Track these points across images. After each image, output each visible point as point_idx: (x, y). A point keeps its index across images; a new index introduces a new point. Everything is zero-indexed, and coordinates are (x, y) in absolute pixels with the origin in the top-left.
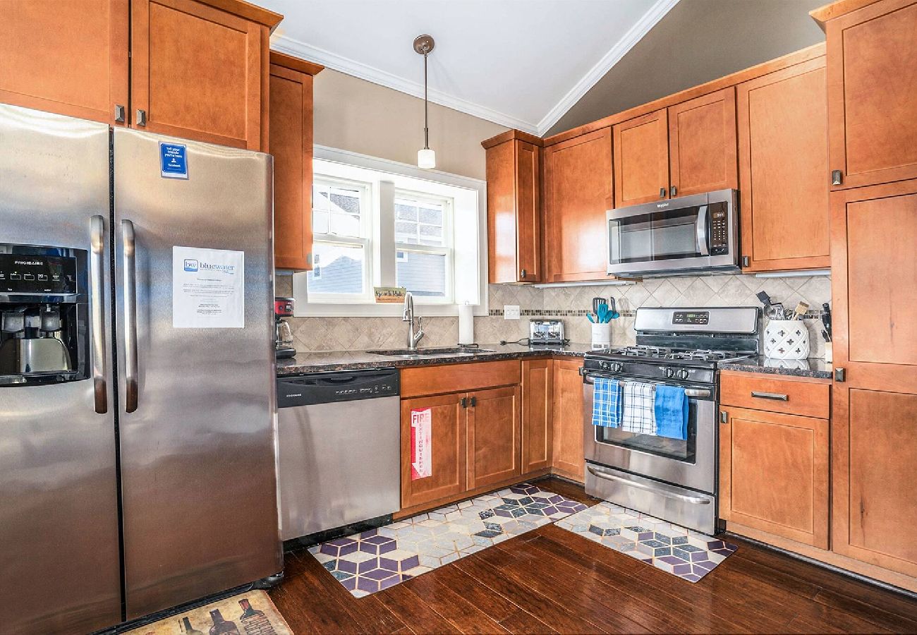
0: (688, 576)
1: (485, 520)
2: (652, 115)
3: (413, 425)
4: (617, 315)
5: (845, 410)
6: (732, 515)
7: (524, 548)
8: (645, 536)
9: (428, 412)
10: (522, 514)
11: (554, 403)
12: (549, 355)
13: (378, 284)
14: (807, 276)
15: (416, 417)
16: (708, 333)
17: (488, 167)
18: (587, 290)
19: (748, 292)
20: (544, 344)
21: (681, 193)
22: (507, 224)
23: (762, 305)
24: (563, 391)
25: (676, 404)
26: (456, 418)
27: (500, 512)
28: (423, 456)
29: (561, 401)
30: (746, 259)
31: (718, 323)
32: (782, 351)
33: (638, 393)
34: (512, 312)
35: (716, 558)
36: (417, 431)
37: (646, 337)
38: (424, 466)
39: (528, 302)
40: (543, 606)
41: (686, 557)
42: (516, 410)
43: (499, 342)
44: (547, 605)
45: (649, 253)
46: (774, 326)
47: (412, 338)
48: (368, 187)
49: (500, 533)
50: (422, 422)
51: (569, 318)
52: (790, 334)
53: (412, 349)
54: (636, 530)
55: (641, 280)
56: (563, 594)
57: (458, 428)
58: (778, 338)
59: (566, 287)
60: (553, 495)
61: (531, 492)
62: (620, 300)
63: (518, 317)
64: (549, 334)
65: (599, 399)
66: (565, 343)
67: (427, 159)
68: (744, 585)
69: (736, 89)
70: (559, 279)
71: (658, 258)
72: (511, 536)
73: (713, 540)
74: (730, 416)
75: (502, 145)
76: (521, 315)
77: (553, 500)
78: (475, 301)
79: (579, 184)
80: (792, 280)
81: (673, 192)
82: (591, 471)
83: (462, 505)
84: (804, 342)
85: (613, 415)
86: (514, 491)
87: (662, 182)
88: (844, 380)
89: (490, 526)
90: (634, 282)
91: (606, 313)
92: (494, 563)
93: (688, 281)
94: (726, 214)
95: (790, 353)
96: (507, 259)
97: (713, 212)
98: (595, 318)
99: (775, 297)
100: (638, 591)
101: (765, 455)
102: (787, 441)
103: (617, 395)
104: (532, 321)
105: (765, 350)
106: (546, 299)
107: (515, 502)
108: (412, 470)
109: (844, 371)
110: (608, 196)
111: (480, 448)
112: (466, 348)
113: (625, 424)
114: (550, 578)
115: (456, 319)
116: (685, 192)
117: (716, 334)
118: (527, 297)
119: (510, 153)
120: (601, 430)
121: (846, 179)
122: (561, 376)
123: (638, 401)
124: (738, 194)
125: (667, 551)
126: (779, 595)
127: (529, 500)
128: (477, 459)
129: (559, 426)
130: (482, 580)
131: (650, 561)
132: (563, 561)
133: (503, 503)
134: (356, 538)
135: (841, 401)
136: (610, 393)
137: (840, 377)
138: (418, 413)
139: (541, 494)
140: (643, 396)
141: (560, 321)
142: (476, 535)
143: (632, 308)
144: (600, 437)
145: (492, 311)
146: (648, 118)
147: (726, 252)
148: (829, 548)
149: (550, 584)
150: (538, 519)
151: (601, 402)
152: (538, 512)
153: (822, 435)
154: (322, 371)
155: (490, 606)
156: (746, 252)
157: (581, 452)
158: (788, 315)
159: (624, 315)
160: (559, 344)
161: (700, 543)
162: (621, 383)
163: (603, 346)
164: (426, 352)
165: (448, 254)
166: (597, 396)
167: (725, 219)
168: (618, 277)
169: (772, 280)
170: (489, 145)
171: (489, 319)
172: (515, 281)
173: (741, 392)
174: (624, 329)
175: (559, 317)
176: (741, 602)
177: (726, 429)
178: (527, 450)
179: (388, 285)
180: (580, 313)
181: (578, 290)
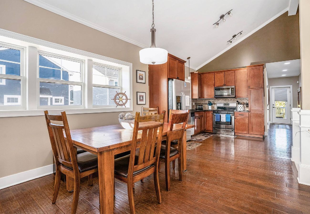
6: (236, 132)
18: (207, 100)
19: (235, 101)
23: (237, 103)
25: (229, 117)
30: (236, 96)
31: (231, 105)
37: (219, 108)
46: (239, 106)
51: (203, 105)
69: (235, 71)
70: (204, 98)
74: (236, 118)
82: (214, 129)
87: (223, 83)
88: (250, 112)
91: (211, 104)
94: (234, 89)
96: (195, 94)
102: (243, 120)
105: (238, 109)
111: (200, 126)
113: (221, 120)
116: (227, 85)
119: (197, 75)
135: (250, 115)
143: (215, 103)
144: (216, 123)
146: (221, 73)
148: (249, 133)
153: (248, 119)
157: (212, 126)
158: (241, 104)
169: (239, 99)
172: (198, 98)
174: (214, 106)
180: (206, 104)
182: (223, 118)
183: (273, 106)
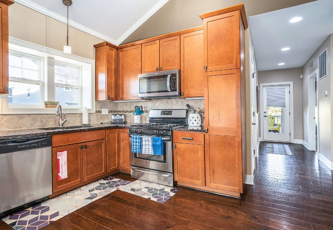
0: (162, 202)
1: (90, 193)
2: (154, 42)
3: (58, 158)
4: (143, 112)
5: (208, 142)
6: (178, 179)
7: (105, 201)
8: (150, 190)
9: (66, 152)
10: (106, 188)
11: (119, 145)
12: (117, 127)
13: (46, 100)
14: (201, 99)
15: (60, 155)
16: (172, 118)
17: (96, 55)
18: (133, 103)
19: (184, 104)
20: (117, 123)
21: (163, 70)
22: (103, 78)
23: (187, 108)
24: (123, 140)
25: (159, 143)
26: (78, 154)
27: (97, 188)
28: (63, 170)
29: (122, 144)
30: (182, 93)
31: (175, 115)
32: (193, 123)
33: (147, 140)
34: (105, 111)
35: (172, 194)
36: (60, 160)
37: (152, 120)
38: (63, 174)
39: (112, 108)
40: (109, 222)
41: (162, 195)
42: (104, 149)
43: (100, 123)
44: (111, 222)
45: (156, 90)
46: (191, 115)
47: (61, 122)
48: (42, 59)
49: (96, 197)
50: (62, 156)
51: (127, 113)
52: (195, 118)
53: (61, 127)
54: (147, 188)
55: (151, 100)
56: (118, 216)
57: (79, 157)
58: (192, 119)
59: (126, 102)
60: (119, 179)
61: (111, 179)
62: (144, 107)
63: (108, 113)
64: (119, 119)
65: (134, 143)
66: (125, 123)
67: (67, 49)
68: (181, 202)
69: (180, 36)
70: (122, 99)
71: (159, 92)
72: (100, 197)
73: (172, 188)
74: (177, 146)
75: (101, 47)
76: (109, 112)
77: (119, 181)
78: (90, 107)
79: (130, 64)
80: (196, 100)
81: (160, 69)
82: (133, 169)
83: (81, 188)
84: (199, 120)
85: (139, 148)
86: (104, 180)
87: (157, 66)
88: (208, 132)
89: (92, 194)
90: (149, 101)
91: (140, 111)
92: (92, 209)
93: (166, 100)
94: (176, 77)
95: (195, 124)
96: (102, 91)
97: (172, 77)
98: (135, 113)
99: (192, 106)
100: (146, 210)
101: (187, 158)
102: (193, 153)
103: (140, 141)
104: (113, 114)
105: (189, 123)
106: (119, 107)
107: (104, 184)
108: (58, 176)
109: (208, 130)
110: (139, 69)
111: (89, 165)
112: (85, 126)
113: (143, 151)
114: (114, 211)
115: (81, 114)
116: (164, 69)
117: (174, 118)
118: (111, 106)
119: (104, 50)
120: (135, 154)
121: (208, 68)
122: (122, 135)
123: (147, 143)
124: (180, 71)
125: (157, 194)
126: (191, 203)
127: (110, 182)
128: (88, 169)
129: (121, 154)
130: (85, 217)
131: (150, 198)
132: (120, 204)
133: (99, 185)
134: (30, 209)
135: (207, 139)
136: (138, 140)
137: (206, 131)
138: (60, 153)
139: (115, 180)
140: (149, 141)
141: (123, 114)
142: (86, 199)
143: (148, 110)
144: (136, 157)
145: (97, 111)
146: (153, 43)
147: (176, 91)
148: (205, 185)
149: (113, 213)
150: (112, 189)
151: (135, 144)
152: (113, 187)
153: (202, 150)
154: (10, 138)
155: (87, 226)
156: (182, 91)
157: (129, 162)
158: (195, 111)
159: (146, 112)
160: (123, 123)
161: (168, 190)
162: (142, 136)
163: (138, 123)
164: (67, 128)
165: (79, 88)
166: (133, 142)
167: (176, 79)
168: (143, 98)
169: (191, 100)
170: (96, 47)
171: (95, 114)
172: (105, 100)
173: (179, 138)
174: (146, 117)
175: (123, 113)
176: (179, 208)
177: (175, 150)
178: (109, 163)
179: (51, 100)
180: (131, 112)
181: (130, 103)
182: (147, 147)
183: (265, 114)
